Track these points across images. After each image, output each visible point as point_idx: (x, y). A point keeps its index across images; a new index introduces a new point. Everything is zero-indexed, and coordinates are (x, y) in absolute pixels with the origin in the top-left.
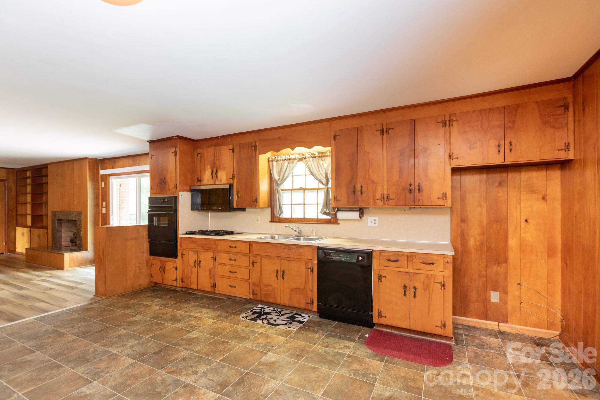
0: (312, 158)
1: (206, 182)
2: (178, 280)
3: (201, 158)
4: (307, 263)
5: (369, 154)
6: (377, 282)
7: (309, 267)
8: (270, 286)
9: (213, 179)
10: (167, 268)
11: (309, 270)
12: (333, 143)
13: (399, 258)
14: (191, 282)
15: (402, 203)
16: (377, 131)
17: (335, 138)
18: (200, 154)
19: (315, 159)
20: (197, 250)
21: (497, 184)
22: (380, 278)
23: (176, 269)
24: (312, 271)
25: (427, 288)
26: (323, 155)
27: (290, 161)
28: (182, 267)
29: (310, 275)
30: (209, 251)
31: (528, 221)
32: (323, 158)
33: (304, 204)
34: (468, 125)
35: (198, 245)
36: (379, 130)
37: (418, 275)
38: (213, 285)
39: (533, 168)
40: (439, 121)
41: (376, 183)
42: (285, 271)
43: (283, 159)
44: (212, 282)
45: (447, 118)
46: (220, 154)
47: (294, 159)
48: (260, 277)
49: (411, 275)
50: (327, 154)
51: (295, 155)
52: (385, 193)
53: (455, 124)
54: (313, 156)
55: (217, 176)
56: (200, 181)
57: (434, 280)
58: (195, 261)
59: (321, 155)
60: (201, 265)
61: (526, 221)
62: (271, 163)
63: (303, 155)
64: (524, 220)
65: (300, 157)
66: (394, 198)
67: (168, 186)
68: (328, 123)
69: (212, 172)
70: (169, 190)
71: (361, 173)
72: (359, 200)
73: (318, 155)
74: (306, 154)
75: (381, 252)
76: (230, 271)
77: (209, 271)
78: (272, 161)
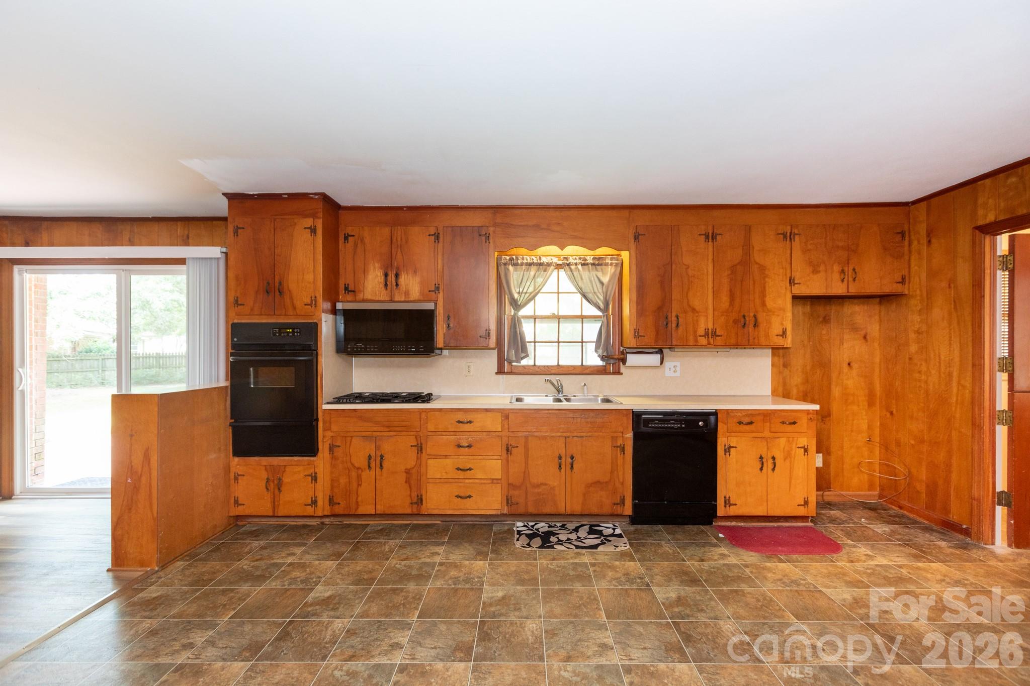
0: (583, 265)
1: (368, 296)
2: (320, 503)
3: (356, 245)
4: (614, 439)
5: (688, 268)
6: (724, 455)
7: (619, 445)
8: (546, 484)
9: (386, 289)
10: (286, 479)
11: (619, 449)
12: (632, 245)
13: (753, 419)
14: (357, 502)
15: (733, 341)
16: (700, 235)
17: (636, 238)
18: (353, 236)
19: (586, 267)
20: (374, 433)
21: (821, 319)
22: (728, 450)
23: (315, 478)
24: (623, 450)
25: (788, 456)
26: (601, 262)
27: (541, 267)
28: (332, 473)
29: (620, 456)
30: (404, 433)
31: (851, 364)
32: (598, 267)
33: (558, 342)
34: (811, 242)
35: (376, 423)
36: (702, 235)
37: (777, 440)
38: (415, 500)
39: (856, 301)
40: (780, 232)
41: (697, 312)
42: (574, 455)
43: (527, 263)
44: (414, 494)
45: (788, 229)
46: (407, 242)
47: (549, 265)
48: (524, 472)
49: (768, 440)
50: (607, 261)
51: (549, 258)
52: (710, 326)
53: (797, 238)
54: (583, 262)
55: (397, 285)
56: (354, 291)
57: (796, 444)
58: (370, 457)
59: (597, 262)
60: (386, 464)
61: (849, 364)
62: (502, 268)
63: (567, 259)
64: (847, 363)
65: (560, 262)
66: (722, 333)
67: (291, 298)
68: (626, 213)
69: (386, 275)
70: (295, 308)
71: (676, 295)
72: (673, 336)
73: (592, 262)
74: (571, 258)
75: (727, 411)
76: (458, 469)
77: (405, 475)
78: (505, 264)
